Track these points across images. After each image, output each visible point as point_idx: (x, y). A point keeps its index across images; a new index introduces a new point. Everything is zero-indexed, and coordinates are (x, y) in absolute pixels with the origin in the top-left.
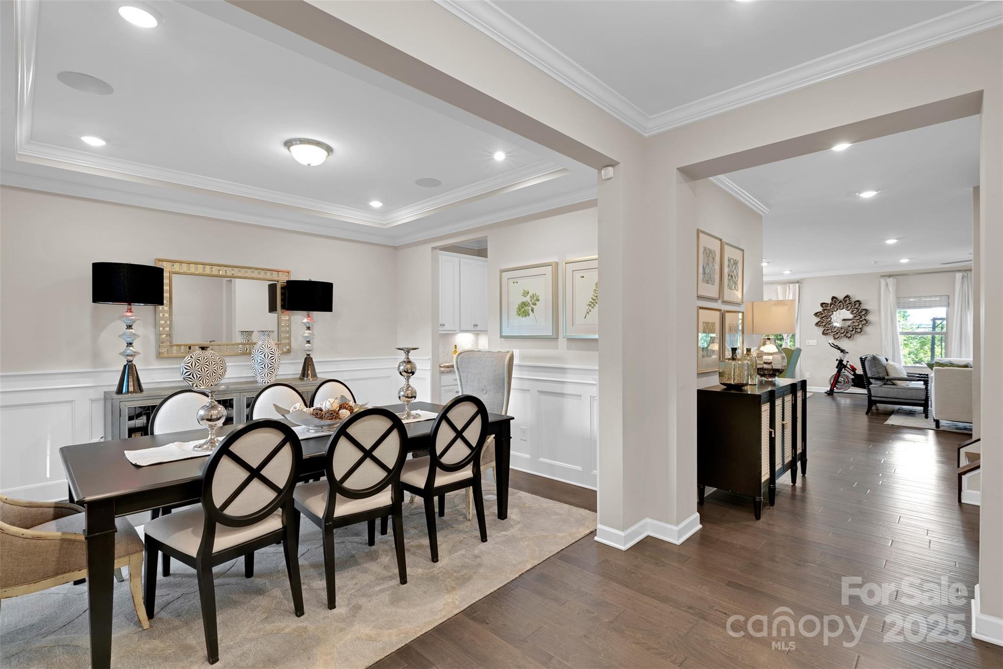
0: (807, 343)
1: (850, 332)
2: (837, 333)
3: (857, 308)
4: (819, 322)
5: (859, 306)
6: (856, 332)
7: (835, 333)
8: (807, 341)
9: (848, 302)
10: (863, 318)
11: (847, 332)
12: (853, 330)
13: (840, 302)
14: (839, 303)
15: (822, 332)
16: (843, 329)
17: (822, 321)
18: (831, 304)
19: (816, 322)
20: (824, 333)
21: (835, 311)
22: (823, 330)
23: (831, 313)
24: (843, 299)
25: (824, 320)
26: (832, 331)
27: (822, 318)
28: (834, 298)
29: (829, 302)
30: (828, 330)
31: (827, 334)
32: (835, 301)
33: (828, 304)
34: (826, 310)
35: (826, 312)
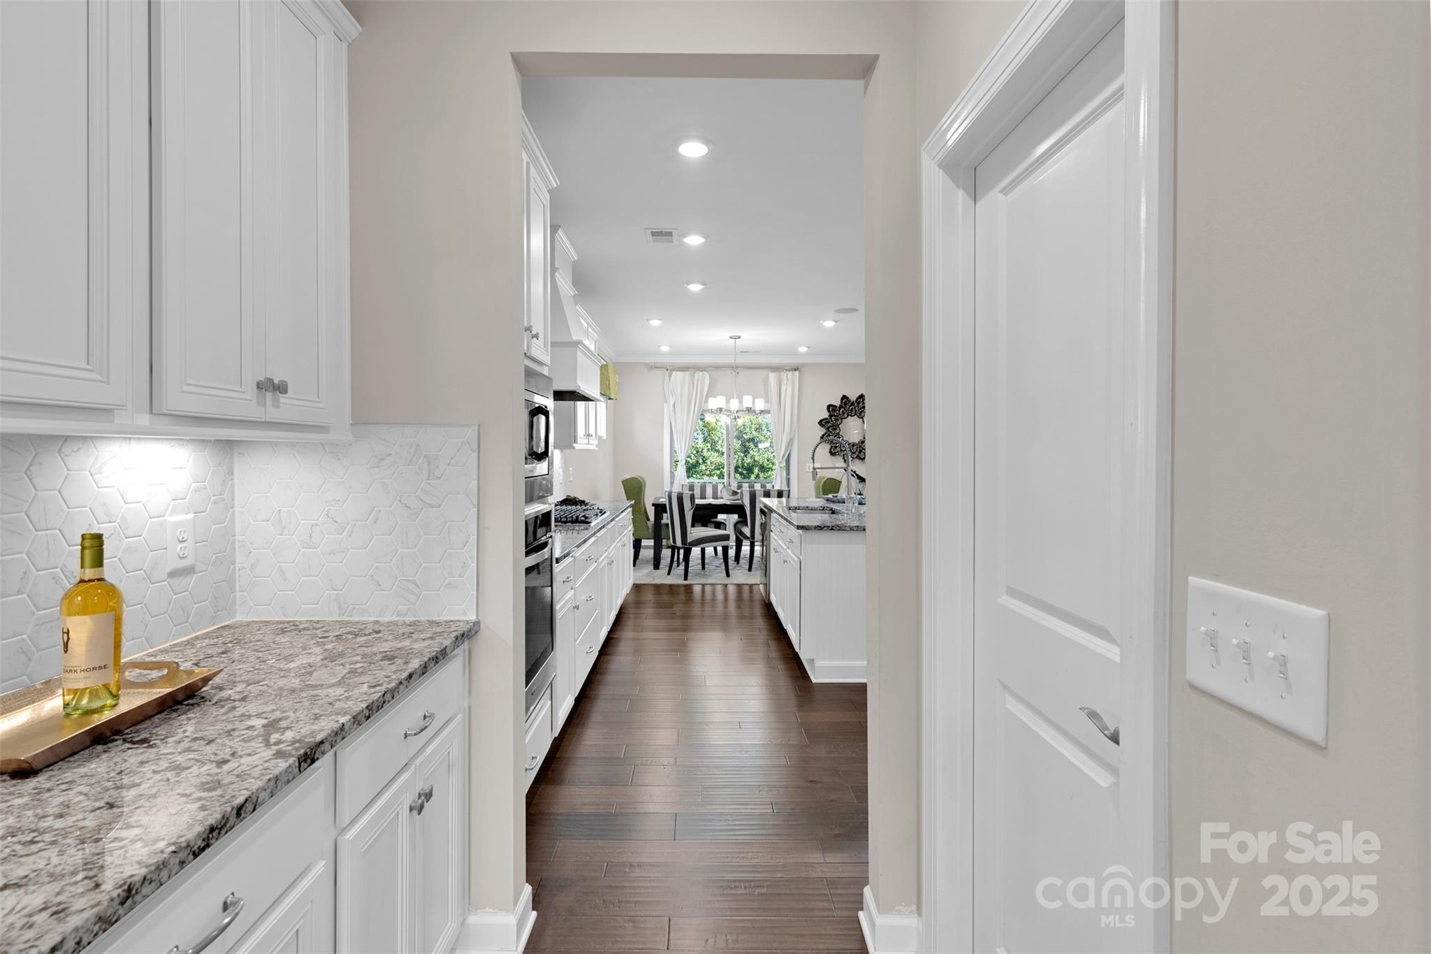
1: (863, 451)
2: (847, 453)
4: (824, 435)
7: (845, 452)
9: (861, 405)
13: (852, 404)
14: (850, 406)
15: (828, 451)
16: (855, 447)
17: (829, 433)
18: (841, 407)
19: (821, 435)
20: (830, 452)
21: (844, 418)
22: (829, 447)
23: (840, 421)
24: (855, 400)
25: (831, 432)
26: (841, 450)
27: (829, 428)
28: (844, 397)
29: (837, 403)
30: (836, 447)
31: (835, 453)
32: (845, 402)
33: (836, 407)
34: (834, 416)
35: (833, 419)
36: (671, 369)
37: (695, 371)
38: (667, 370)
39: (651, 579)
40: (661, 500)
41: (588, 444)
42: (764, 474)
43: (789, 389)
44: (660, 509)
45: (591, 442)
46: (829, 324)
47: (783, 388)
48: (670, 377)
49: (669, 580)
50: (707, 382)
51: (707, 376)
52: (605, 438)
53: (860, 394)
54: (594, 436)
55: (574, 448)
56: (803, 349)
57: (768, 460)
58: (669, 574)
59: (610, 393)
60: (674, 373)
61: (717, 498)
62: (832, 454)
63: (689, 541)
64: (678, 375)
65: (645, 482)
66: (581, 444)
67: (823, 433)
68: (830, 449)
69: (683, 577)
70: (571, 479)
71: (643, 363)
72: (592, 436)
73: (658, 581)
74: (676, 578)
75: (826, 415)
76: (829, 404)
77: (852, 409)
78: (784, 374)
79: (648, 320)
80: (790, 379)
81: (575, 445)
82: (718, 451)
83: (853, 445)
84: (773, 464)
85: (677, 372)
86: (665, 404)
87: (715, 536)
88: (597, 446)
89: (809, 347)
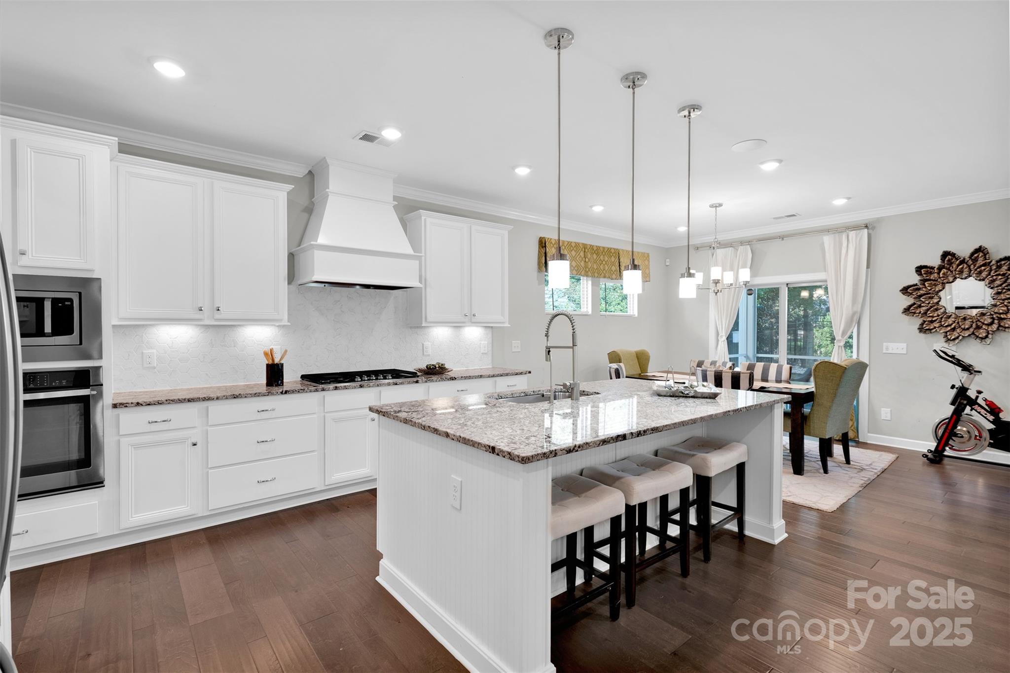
0: (881, 351)
2: (954, 329)
3: (1004, 275)
4: (911, 306)
5: (1008, 269)
7: (949, 328)
8: (885, 347)
9: (980, 262)
11: (978, 328)
13: (962, 263)
14: (958, 266)
15: (918, 327)
16: (968, 321)
17: (919, 303)
18: (941, 267)
19: (905, 306)
20: (922, 329)
21: (949, 282)
22: (920, 322)
23: (940, 286)
24: (968, 256)
25: (923, 302)
27: (919, 296)
28: (948, 253)
29: (935, 263)
30: (931, 322)
31: (930, 330)
32: (949, 260)
33: (932, 267)
34: (928, 280)
35: (927, 285)
56: (840, 202)
62: (925, 331)
67: (909, 303)
68: (922, 325)
75: (914, 279)
76: (919, 264)
77: (962, 268)
89: (848, 199)
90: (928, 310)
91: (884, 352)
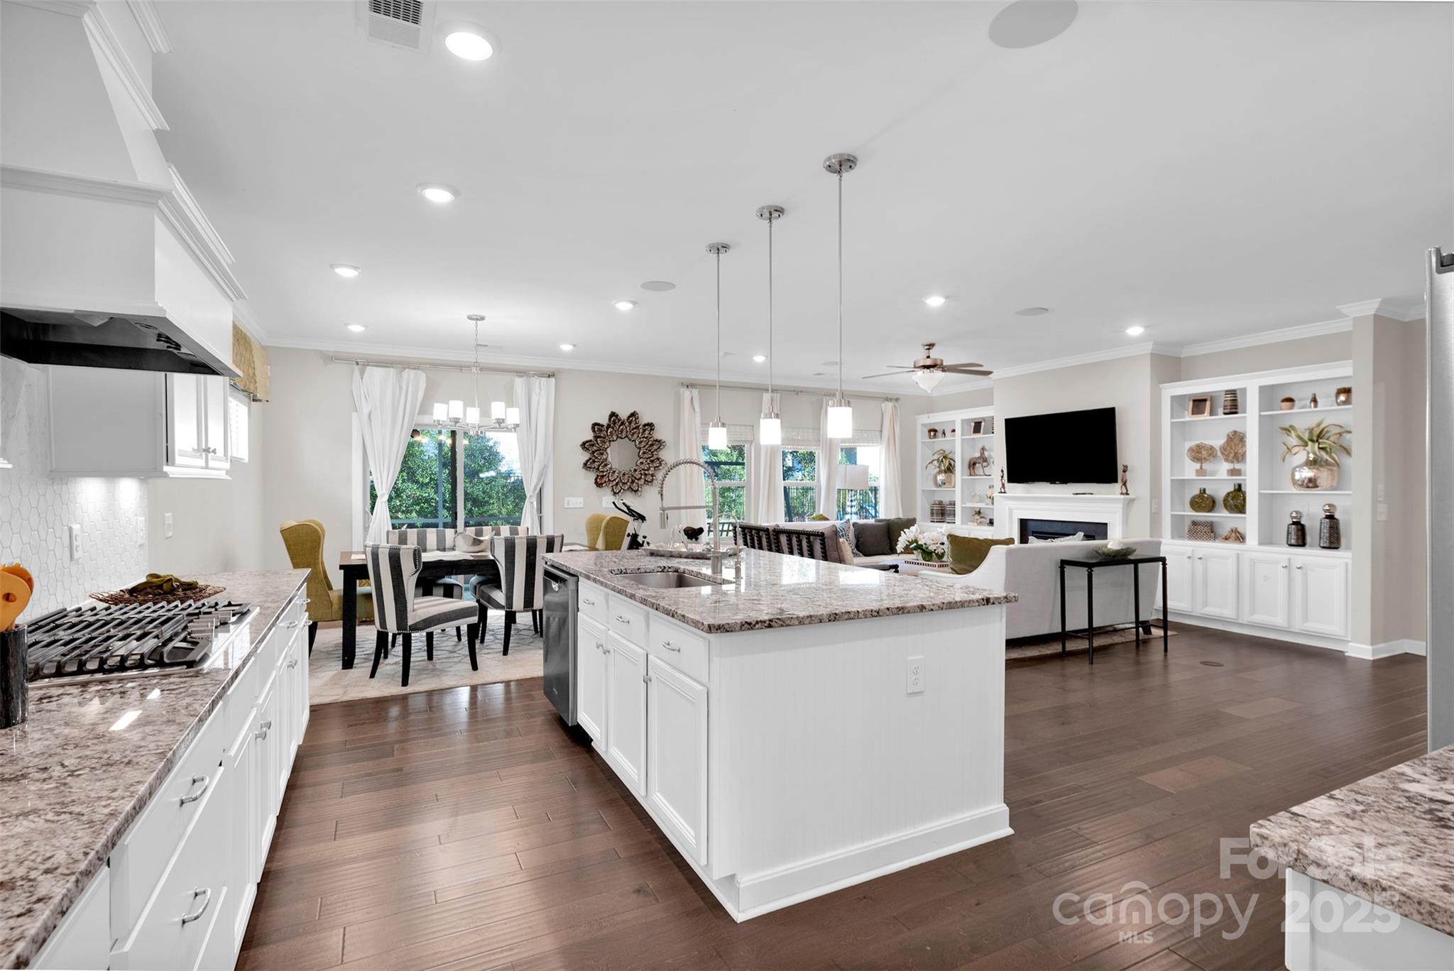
0: (566, 502)
1: (636, 481)
2: (617, 484)
3: (646, 438)
4: (587, 461)
5: (649, 434)
6: (646, 480)
7: (615, 483)
8: (566, 499)
9: (633, 425)
10: (655, 457)
11: (633, 482)
12: (641, 478)
13: (623, 423)
14: (620, 426)
15: (593, 481)
16: (626, 476)
17: (594, 458)
18: (609, 426)
19: (584, 461)
20: (596, 483)
21: (613, 441)
22: (595, 476)
23: (608, 443)
24: (626, 418)
25: (596, 458)
26: (609, 480)
27: (594, 452)
28: (613, 414)
29: (605, 421)
30: (603, 476)
31: (602, 484)
32: (614, 421)
33: (603, 426)
34: (600, 437)
35: (599, 442)
36: (364, 363)
37: (404, 368)
38: (357, 364)
39: (341, 691)
40: (354, 557)
41: (207, 467)
42: (479, 510)
43: (543, 402)
44: (354, 573)
45: (211, 464)
46: (624, 306)
47: (535, 399)
48: (362, 374)
49: (375, 689)
50: (423, 385)
51: (422, 377)
52: (246, 460)
53: (633, 411)
54: (220, 452)
55: (165, 475)
56: (566, 348)
57: (484, 493)
58: (372, 675)
59: (256, 388)
60: (368, 368)
61: (444, 550)
62: (599, 485)
63: (410, 622)
64: (374, 373)
65: (323, 530)
66: (185, 465)
67: (587, 458)
68: (596, 479)
69: (400, 680)
70: (170, 534)
71: (316, 351)
72: (214, 451)
73: (355, 694)
74: (385, 685)
75: (589, 436)
76: (594, 422)
77: (622, 429)
78: (536, 381)
79: (332, 266)
80: (543, 390)
81: (166, 468)
82: (417, 482)
83: (624, 474)
84: (490, 497)
85: (375, 369)
86: (354, 414)
87: (454, 612)
88: (228, 472)
89: (574, 346)
90: (599, 466)
91: (566, 506)
